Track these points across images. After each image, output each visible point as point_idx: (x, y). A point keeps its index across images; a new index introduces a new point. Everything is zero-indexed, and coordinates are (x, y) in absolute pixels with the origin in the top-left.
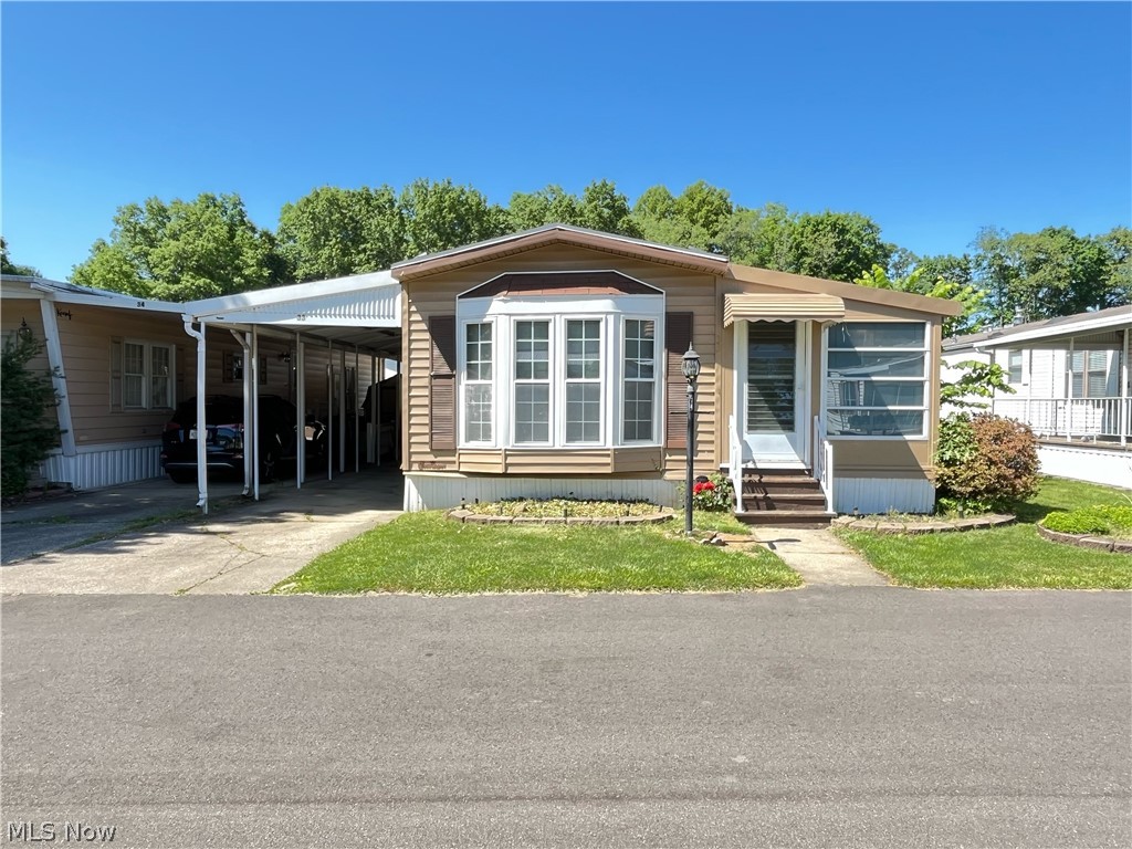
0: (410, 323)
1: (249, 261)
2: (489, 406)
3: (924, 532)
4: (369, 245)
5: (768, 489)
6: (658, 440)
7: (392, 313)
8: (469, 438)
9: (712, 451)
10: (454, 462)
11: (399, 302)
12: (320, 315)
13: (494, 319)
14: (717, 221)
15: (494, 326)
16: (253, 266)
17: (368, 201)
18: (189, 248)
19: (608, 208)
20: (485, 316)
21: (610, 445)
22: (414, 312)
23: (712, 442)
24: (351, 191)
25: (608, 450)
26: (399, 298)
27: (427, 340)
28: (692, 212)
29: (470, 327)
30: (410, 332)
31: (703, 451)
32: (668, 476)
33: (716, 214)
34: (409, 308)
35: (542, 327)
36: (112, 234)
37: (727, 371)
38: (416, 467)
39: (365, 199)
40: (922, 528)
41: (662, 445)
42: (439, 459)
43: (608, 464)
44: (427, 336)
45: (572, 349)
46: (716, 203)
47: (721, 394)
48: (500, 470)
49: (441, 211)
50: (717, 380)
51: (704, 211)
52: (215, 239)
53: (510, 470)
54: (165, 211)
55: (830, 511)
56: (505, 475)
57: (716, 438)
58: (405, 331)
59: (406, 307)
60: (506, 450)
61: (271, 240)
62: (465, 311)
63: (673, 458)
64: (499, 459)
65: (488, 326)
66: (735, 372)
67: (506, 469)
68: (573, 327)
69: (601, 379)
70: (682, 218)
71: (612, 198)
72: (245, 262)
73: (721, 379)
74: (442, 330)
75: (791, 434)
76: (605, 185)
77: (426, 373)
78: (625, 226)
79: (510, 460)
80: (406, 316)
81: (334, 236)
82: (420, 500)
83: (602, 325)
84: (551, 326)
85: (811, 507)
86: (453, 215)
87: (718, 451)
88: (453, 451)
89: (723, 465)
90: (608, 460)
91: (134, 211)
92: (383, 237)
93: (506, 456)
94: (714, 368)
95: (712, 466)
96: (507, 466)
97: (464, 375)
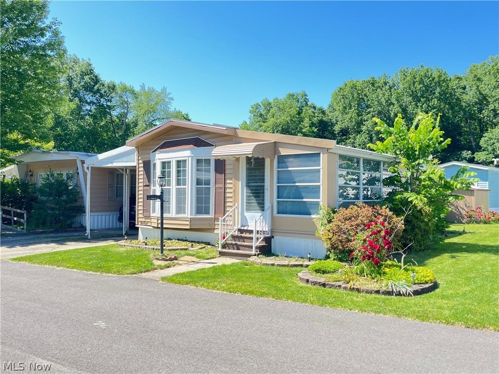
0: (139, 164)
1: (305, 124)
3: (268, 265)
4: (372, 109)
5: (245, 240)
6: (211, 215)
8: (153, 212)
10: (150, 222)
11: (135, 156)
12: (117, 162)
15: (157, 164)
16: (307, 127)
17: (373, 84)
18: (278, 121)
20: (155, 160)
21: (189, 216)
22: (139, 159)
23: (231, 216)
24: (365, 80)
25: (188, 218)
29: (153, 165)
30: (139, 167)
32: (216, 231)
35: (169, 164)
36: (250, 118)
37: (237, 182)
38: (140, 223)
39: (372, 83)
40: (268, 263)
42: (146, 220)
43: (188, 225)
44: (143, 169)
45: (178, 173)
47: (234, 192)
48: (156, 225)
49: (414, 83)
50: (233, 186)
52: (290, 115)
54: (270, 104)
58: (137, 167)
60: (158, 217)
61: (323, 112)
63: (218, 223)
64: (156, 221)
66: (240, 182)
68: (178, 163)
69: (187, 187)
72: (304, 126)
77: (142, 185)
81: (354, 106)
82: (142, 237)
83: (187, 162)
84: (171, 163)
86: (421, 86)
87: (233, 220)
88: (149, 217)
90: (187, 223)
91: (257, 106)
92: (380, 104)
94: (232, 180)
97: (152, 185)
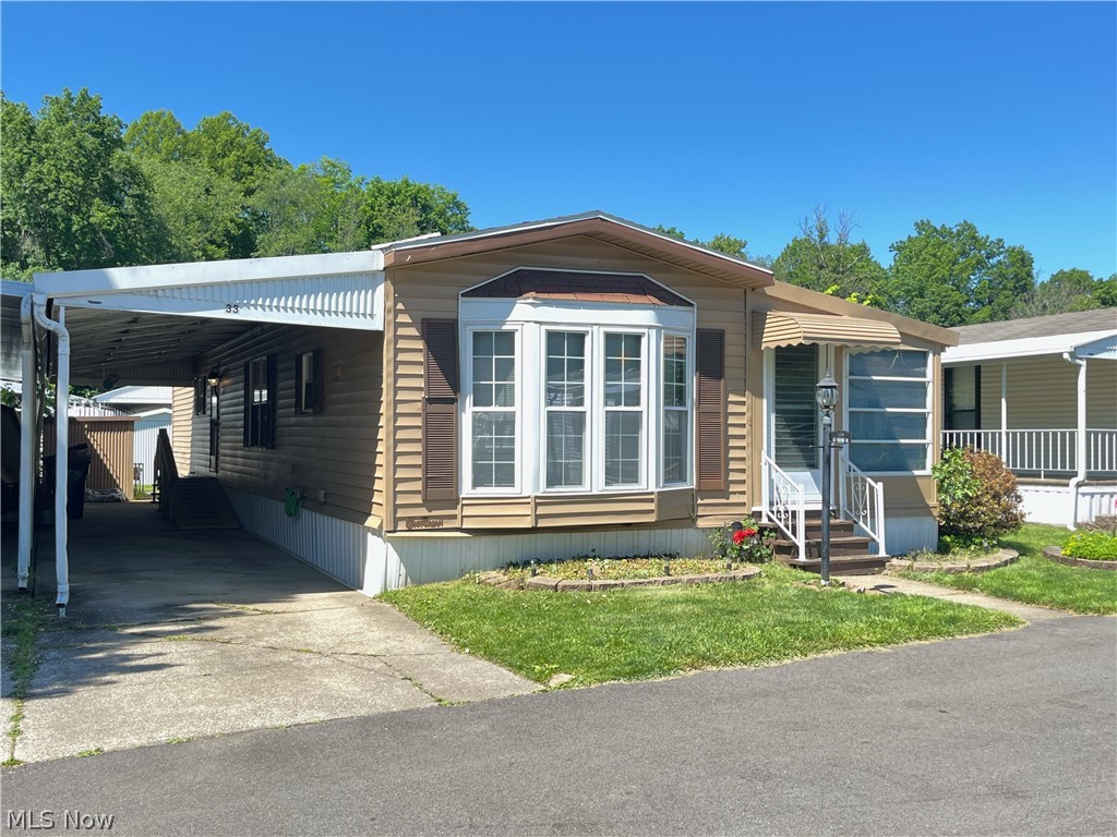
0: (397, 325)
2: (512, 441)
6: (691, 483)
7: (369, 311)
8: (476, 483)
9: (744, 493)
10: (455, 517)
11: (380, 296)
12: (263, 306)
13: (519, 327)
14: (251, 174)
15: (517, 336)
19: (93, 134)
20: (504, 323)
21: (652, 489)
22: (401, 311)
23: (743, 482)
25: (652, 493)
26: (381, 289)
27: (420, 350)
28: (214, 157)
29: (476, 335)
30: (397, 338)
31: (734, 493)
32: (701, 523)
33: (250, 164)
34: (395, 305)
35: (578, 339)
37: (757, 400)
38: (402, 525)
41: (694, 487)
42: (434, 513)
43: (652, 511)
44: (420, 345)
45: (611, 369)
46: (250, 147)
47: (751, 425)
48: (527, 523)
50: (748, 410)
51: (232, 158)
53: (542, 524)
55: (882, 553)
56: (534, 530)
57: (748, 476)
58: (388, 336)
59: (390, 303)
60: (536, 497)
62: (473, 315)
63: (706, 501)
64: (527, 510)
65: (509, 337)
66: (765, 401)
67: (536, 523)
68: (612, 341)
69: (643, 407)
70: (203, 164)
71: (97, 120)
73: (751, 408)
74: (440, 339)
75: (815, 471)
76: (85, 98)
77: (420, 396)
78: (123, 166)
79: (541, 510)
80: (391, 316)
82: (403, 571)
83: (644, 341)
84: (588, 340)
85: (857, 551)
87: (749, 492)
88: (454, 501)
89: (755, 509)
90: (652, 506)
93: (537, 505)
94: (745, 396)
95: (745, 511)
96: (538, 517)
97: (469, 400)
